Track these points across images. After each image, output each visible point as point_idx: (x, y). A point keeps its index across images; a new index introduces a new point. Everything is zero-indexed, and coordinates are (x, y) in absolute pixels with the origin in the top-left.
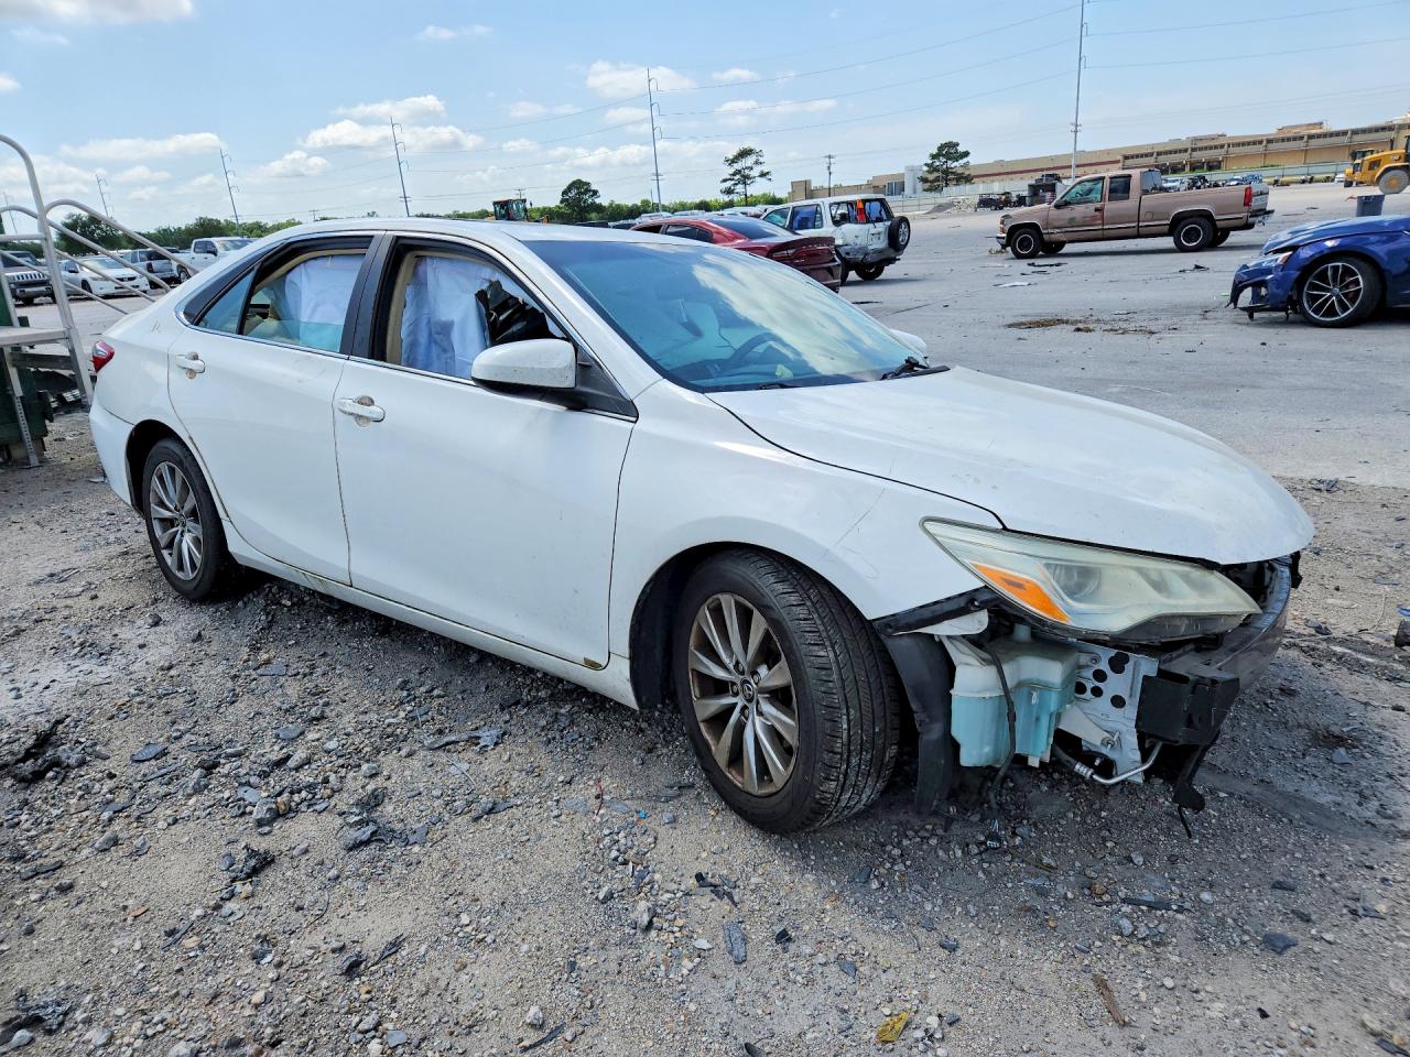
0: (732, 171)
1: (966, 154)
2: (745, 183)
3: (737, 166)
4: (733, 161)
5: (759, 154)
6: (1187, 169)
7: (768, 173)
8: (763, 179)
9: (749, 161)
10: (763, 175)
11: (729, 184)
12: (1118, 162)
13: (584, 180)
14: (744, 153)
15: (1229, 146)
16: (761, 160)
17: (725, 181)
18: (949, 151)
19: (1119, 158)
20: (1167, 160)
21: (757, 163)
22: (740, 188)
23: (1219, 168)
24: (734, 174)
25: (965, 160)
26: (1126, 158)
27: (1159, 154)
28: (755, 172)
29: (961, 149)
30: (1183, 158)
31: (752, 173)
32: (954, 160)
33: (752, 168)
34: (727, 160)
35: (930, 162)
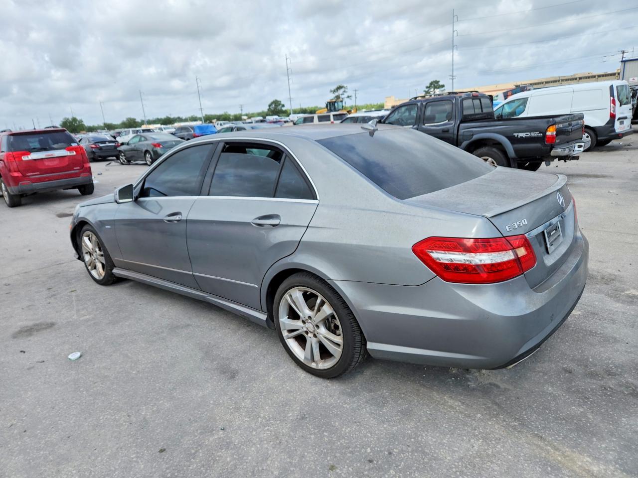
0: (335, 95)
1: (443, 86)
3: (337, 94)
4: (334, 91)
5: (346, 88)
7: (351, 97)
8: (348, 99)
9: (342, 91)
10: (348, 97)
13: (279, 100)
14: (339, 88)
16: (346, 90)
18: (435, 84)
21: (344, 91)
25: (443, 88)
28: (346, 95)
29: (441, 83)
31: (343, 96)
32: (438, 88)
33: (342, 94)
34: (331, 91)
35: (427, 90)
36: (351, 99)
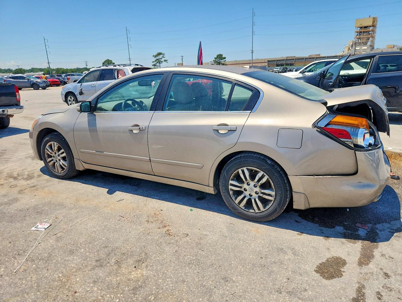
0: (156, 59)
1: (225, 58)
2: (160, 63)
3: (157, 58)
4: (155, 56)
5: (164, 54)
6: (285, 65)
7: (167, 60)
8: (165, 62)
9: (161, 56)
10: (165, 61)
11: (155, 63)
12: (266, 62)
13: (110, 59)
14: (159, 54)
15: (295, 59)
16: (164, 56)
17: (153, 62)
18: (220, 57)
19: (267, 61)
20: (280, 63)
21: (163, 57)
22: (158, 64)
23: (293, 65)
24: (156, 60)
25: (225, 60)
26: (268, 61)
27: (277, 60)
28: (163, 60)
29: (223, 56)
30: (284, 62)
31: (162, 60)
32: (222, 60)
33: (162, 59)
34: (154, 56)
35: (215, 60)
36: (167, 62)
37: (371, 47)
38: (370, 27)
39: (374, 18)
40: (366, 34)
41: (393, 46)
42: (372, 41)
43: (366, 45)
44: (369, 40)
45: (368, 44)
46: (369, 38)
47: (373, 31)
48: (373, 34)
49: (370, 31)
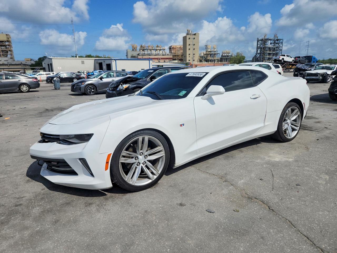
37: (12, 59)
38: (6, 42)
39: (6, 35)
40: (4, 48)
41: (30, 60)
42: (11, 54)
43: (7, 57)
44: (8, 53)
45: (8, 57)
46: (8, 51)
47: (9, 45)
48: (10, 48)
49: (7, 46)
